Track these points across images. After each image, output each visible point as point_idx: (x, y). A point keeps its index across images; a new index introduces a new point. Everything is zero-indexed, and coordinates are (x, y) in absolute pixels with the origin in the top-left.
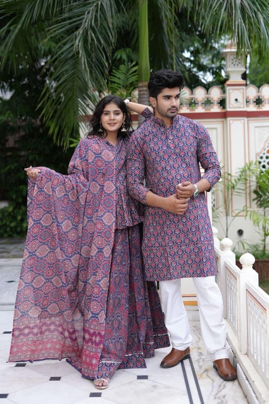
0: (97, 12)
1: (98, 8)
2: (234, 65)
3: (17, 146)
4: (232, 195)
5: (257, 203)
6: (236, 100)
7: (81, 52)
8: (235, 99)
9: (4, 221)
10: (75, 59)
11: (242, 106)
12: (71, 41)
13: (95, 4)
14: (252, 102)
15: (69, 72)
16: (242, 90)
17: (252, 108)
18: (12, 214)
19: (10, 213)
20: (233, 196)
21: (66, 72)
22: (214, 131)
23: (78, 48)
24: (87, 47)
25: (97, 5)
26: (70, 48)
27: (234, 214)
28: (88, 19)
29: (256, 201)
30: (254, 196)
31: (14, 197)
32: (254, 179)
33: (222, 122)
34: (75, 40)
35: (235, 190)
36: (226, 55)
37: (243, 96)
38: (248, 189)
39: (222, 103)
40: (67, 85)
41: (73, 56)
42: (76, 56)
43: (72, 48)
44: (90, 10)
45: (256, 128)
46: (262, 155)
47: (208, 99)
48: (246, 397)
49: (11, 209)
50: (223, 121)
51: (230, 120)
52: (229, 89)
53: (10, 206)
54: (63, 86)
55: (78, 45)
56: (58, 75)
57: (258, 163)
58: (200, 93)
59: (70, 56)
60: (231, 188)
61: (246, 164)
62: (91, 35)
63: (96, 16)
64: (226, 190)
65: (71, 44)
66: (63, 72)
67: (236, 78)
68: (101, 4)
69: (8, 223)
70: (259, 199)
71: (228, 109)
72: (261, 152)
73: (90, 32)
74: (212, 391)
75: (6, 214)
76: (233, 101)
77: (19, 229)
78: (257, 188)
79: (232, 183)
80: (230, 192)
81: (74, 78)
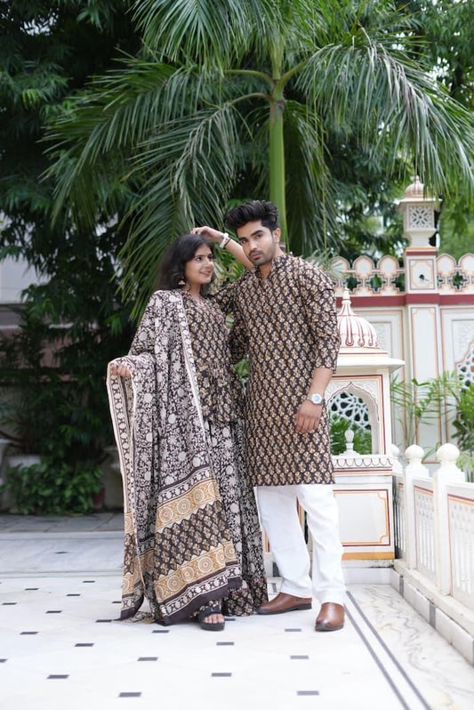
0: (206, 134)
1: (207, 128)
2: (418, 223)
4: (417, 427)
5: (458, 443)
6: (422, 277)
7: (182, 192)
8: (420, 274)
9: (34, 488)
10: (172, 204)
11: (431, 287)
12: (167, 177)
13: (203, 122)
14: (446, 281)
15: (162, 223)
16: (430, 262)
17: (447, 290)
18: (46, 475)
19: (42, 476)
20: (420, 425)
21: (158, 223)
23: (178, 187)
24: (191, 185)
25: (207, 124)
26: (165, 186)
28: (193, 144)
29: (456, 439)
30: (454, 430)
31: (51, 447)
32: (451, 400)
33: (399, 312)
34: (174, 175)
35: (424, 415)
36: (405, 208)
37: (433, 271)
38: (443, 417)
39: (399, 283)
40: (158, 243)
41: (169, 199)
42: (173, 199)
43: (167, 188)
44: (195, 131)
45: (455, 323)
46: (464, 365)
47: (376, 275)
49: (43, 468)
50: (401, 311)
51: (412, 308)
52: (410, 260)
53: (42, 463)
55: (178, 183)
56: (145, 227)
57: (458, 377)
59: (163, 199)
60: (416, 415)
61: (439, 378)
62: (198, 166)
63: (205, 141)
64: (408, 421)
65: (167, 181)
67: (420, 243)
68: (213, 123)
69: (40, 493)
70: (461, 436)
71: (409, 291)
72: (462, 361)
73: (196, 162)
74: (400, 640)
75: (36, 477)
76: (416, 279)
78: (457, 417)
79: (417, 407)
80: (414, 423)
81: (170, 232)
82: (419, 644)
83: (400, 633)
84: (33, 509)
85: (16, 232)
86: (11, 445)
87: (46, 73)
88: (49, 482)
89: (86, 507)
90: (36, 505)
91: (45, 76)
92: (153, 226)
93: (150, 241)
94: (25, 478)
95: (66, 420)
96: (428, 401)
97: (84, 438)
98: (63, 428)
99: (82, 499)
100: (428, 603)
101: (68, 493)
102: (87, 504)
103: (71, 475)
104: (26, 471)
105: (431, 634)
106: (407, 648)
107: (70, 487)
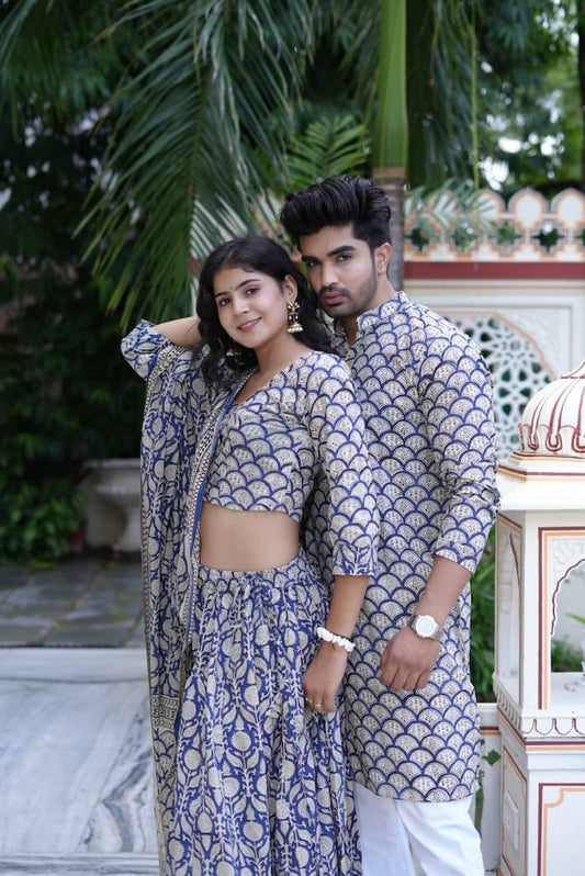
3: (15, 330)
7: (216, 65)
10: (196, 88)
12: (185, 38)
15: (174, 126)
22: (565, 314)
23: (209, 56)
24: (233, 55)
26: (182, 54)
34: (200, 32)
40: (166, 167)
41: (191, 79)
42: (199, 81)
43: (187, 57)
54: (156, 168)
55: (209, 48)
56: (141, 134)
59: (180, 80)
62: (249, 17)
65: (185, 44)
66: (157, 127)
73: (244, 9)
77: (13, 545)
81: (191, 144)
89: (57, 553)
92: (158, 131)
93: (150, 162)
95: (27, 426)
97: (55, 450)
98: (22, 438)
99: (52, 542)
101: (30, 535)
102: (58, 547)
103: (35, 502)
107: (32, 524)
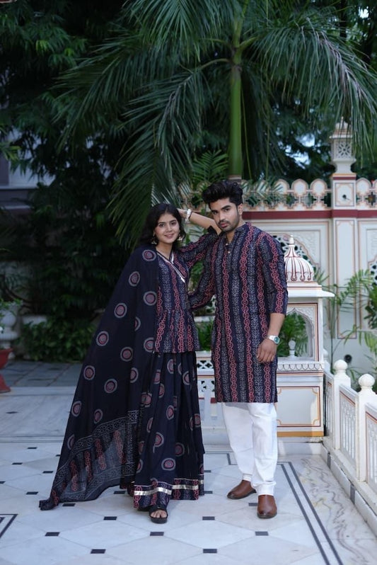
0: (182, 95)
1: (183, 91)
2: (342, 154)
4: (338, 313)
5: (369, 323)
8: (343, 195)
9: (42, 341)
10: (154, 150)
11: (352, 204)
12: (151, 129)
14: (363, 199)
15: (146, 165)
16: (351, 185)
17: (363, 206)
18: (51, 331)
19: (48, 331)
20: (340, 312)
21: (143, 165)
22: (317, 233)
25: (183, 87)
27: (340, 337)
28: (172, 103)
29: (367, 320)
30: (365, 313)
31: (54, 309)
32: (365, 292)
33: (326, 224)
35: (343, 305)
36: (333, 142)
37: (353, 192)
38: (357, 305)
39: (327, 200)
43: (151, 138)
45: (368, 231)
46: (374, 264)
47: (310, 194)
48: (366, 522)
49: (49, 325)
50: (328, 222)
51: (336, 221)
52: (336, 184)
53: (48, 321)
57: (370, 273)
58: (300, 187)
60: (337, 303)
61: (356, 275)
62: (176, 127)
63: (181, 102)
64: (331, 307)
65: (150, 132)
66: (139, 165)
68: (187, 85)
69: (47, 344)
70: (371, 318)
71: (335, 208)
72: (374, 261)
73: (174, 122)
74: (330, 516)
75: (43, 332)
76: (340, 198)
78: (369, 303)
79: (338, 298)
80: (336, 309)
82: (343, 521)
83: (330, 508)
84: (41, 357)
85: (26, 142)
86: (24, 306)
87: (50, 24)
88: (54, 337)
89: (82, 355)
90: (44, 354)
91: (49, 27)
94: (35, 333)
95: (66, 291)
96: (347, 293)
97: (80, 303)
98: (64, 297)
99: (79, 349)
100: (350, 484)
101: (68, 345)
102: (82, 353)
103: (71, 330)
104: (36, 327)
105: (352, 510)
106: (335, 525)
107: (70, 340)
